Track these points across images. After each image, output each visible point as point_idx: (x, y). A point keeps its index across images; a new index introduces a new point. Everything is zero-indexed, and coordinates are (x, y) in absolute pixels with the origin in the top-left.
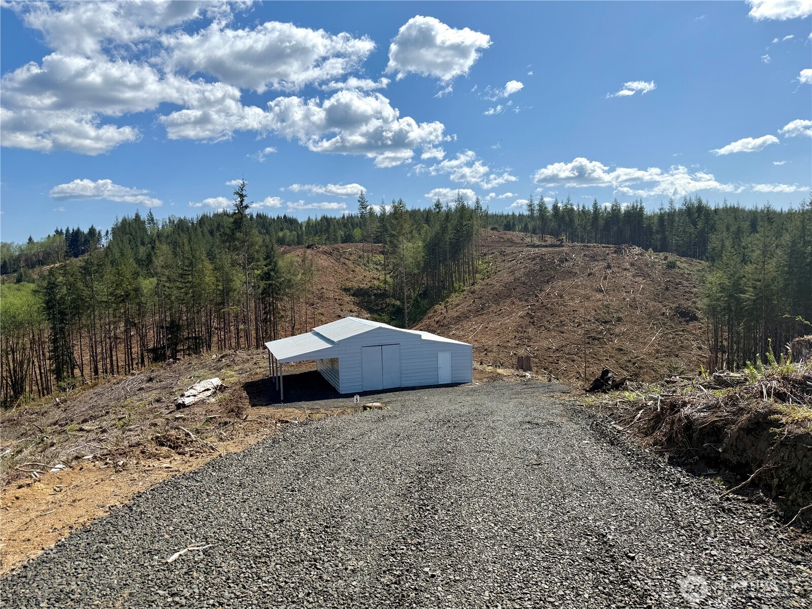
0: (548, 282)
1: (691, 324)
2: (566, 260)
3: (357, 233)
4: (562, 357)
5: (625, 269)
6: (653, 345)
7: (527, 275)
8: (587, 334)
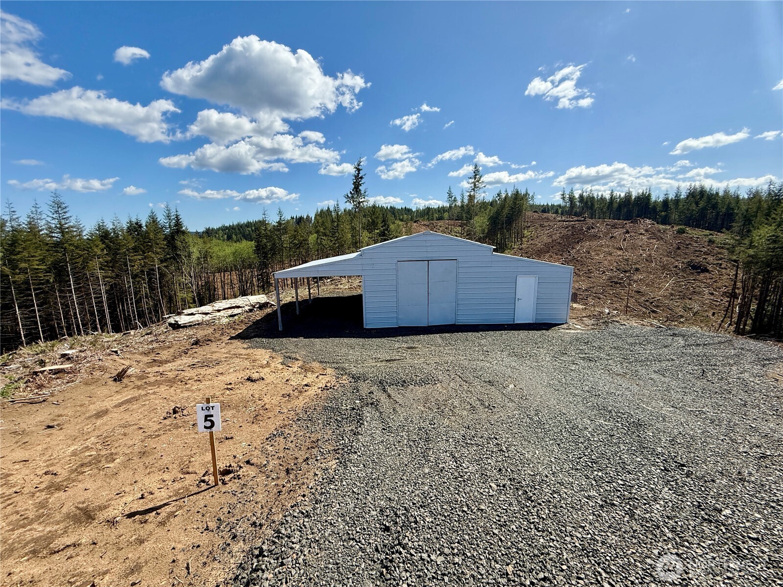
0: (578, 243)
1: (702, 275)
2: (593, 228)
3: (446, 215)
4: (590, 295)
5: (641, 234)
6: (667, 290)
7: (561, 238)
8: (610, 279)
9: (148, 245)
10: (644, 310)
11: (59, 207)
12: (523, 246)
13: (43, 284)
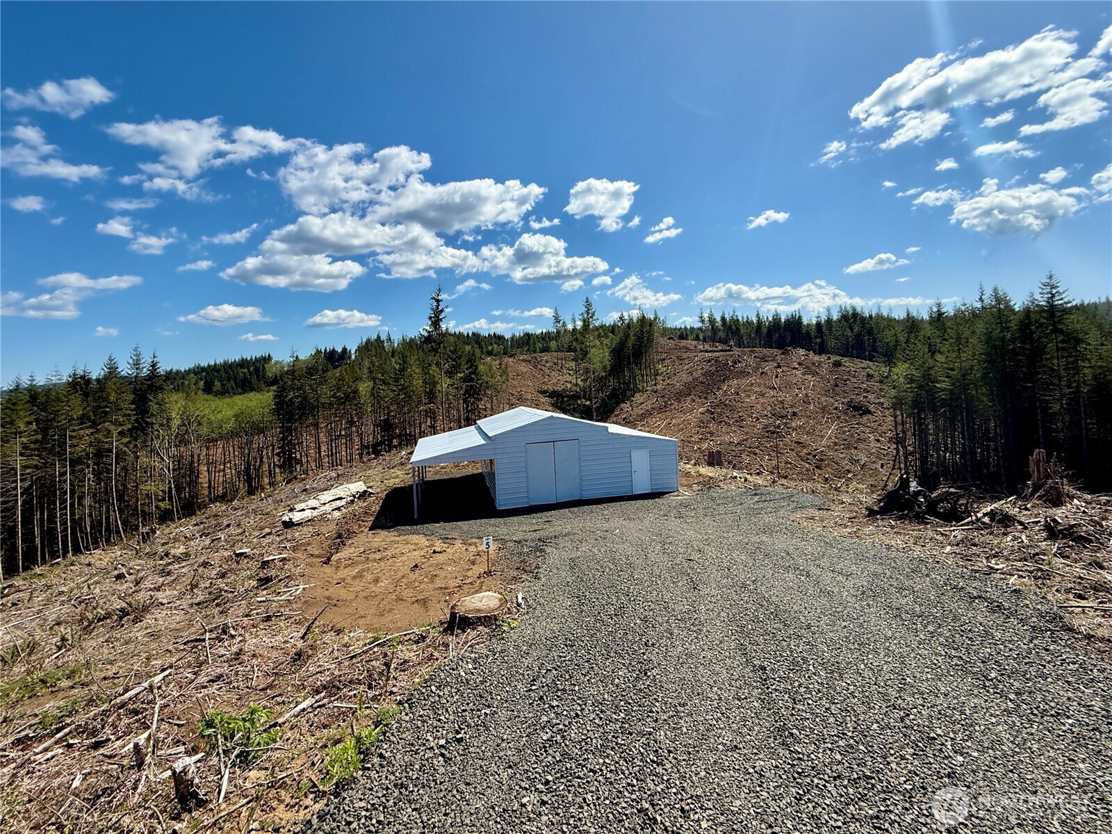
0: (724, 381)
1: (865, 418)
2: (740, 362)
3: (553, 344)
4: (744, 451)
5: (794, 368)
6: (830, 438)
7: (704, 375)
8: (765, 428)
10: (807, 466)
12: (659, 387)
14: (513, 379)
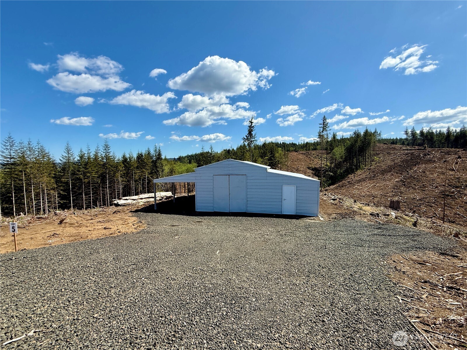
0: (415, 165)
2: (428, 155)
3: (319, 147)
7: (402, 162)
8: (442, 193)
9: (143, 165)
11: (107, 147)
12: (372, 167)
13: (96, 184)
14: (295, 161)
